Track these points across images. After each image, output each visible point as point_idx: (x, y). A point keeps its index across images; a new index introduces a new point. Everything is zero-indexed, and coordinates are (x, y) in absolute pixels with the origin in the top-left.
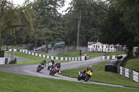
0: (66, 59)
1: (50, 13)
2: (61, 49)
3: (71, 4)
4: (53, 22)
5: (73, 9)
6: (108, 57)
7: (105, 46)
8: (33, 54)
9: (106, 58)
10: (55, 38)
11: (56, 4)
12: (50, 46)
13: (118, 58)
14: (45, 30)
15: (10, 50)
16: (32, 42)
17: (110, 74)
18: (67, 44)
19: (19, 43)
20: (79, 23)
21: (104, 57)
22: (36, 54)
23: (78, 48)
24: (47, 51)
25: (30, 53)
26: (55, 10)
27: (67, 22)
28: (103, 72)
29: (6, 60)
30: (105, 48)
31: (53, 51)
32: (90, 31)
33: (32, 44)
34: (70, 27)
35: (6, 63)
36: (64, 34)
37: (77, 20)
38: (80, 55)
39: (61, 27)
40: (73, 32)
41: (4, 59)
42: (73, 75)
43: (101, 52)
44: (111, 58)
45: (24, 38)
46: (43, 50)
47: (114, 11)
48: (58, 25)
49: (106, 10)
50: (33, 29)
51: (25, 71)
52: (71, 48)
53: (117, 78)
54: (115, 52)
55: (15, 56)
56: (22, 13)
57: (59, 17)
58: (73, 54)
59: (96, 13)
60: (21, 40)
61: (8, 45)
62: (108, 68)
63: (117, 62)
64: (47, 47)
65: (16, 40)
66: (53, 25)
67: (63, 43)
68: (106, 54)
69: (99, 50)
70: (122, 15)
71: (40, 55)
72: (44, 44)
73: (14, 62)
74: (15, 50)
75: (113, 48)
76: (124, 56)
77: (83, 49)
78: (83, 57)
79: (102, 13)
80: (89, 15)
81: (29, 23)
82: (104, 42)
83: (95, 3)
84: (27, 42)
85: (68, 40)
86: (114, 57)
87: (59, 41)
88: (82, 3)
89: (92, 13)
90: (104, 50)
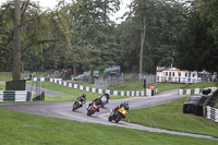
0: (122, 93)
1: (97, 21)
2: (115, 77)
3: (130, 7)
4: (101, 34)
5: (133, 15)
6: (188, 91)
7: (183, 73)
8: (70, 85)
9: (184, 92)
10: (105, 60)
11: (106, 7)
12: (96, 72)
13: (204, 92)
14: (90, 48)
15: (35, 79)
16: (69, 67)
17: (190, 117)
18: (124, 70)
19: (48, 68)
20: (143, 36)
21: (181, 91)
22: (76, 86)
23: (141, 76)
24: (92, 80)
25: (65, 84)
26: (105, 17)
27: (125, 35)
28: (180, 114)
29: (29, 95)
30: (183, 76)
31: (101, 80)
32: (160, 50)
33: (70, 69)
34: (128, 43)
35: (28, 99)
36: (119, 54)
37: (139, 32)
38: (145, 87)
39: (115, 43)
40: (133, 51)
41: (25, 92)
42: (133, 120)
43: (177, 83)
44: (192, 93)
45: (57, 60)
46: (85, 79)
47: (198, 18)
48: (109, 40)
49: (185, 16)
50: (70, 46)
51: (57, 111)
52: (130, 76)
53: (201, 123)
54: (199, 84)
55: (42, 89)
56: (54, 21)
57: (112, 28)
58: (133, 85)
59: (169, 22)
60: (52, 63)
61: (31, 71)
62: (188, 109)
63: (203, 100)
64: (92, 74)
65: (45, 63)
66: (101, 41)
67: (118, 68)
68: (184, 86)
69: (174, 80)
70: (210, 25)
71: (81, 88)
72: (87, 69)
73: (40, 98)
74: (43, 79)
75: (196, 77)
76: (214, 89)
77: (149, 78)
78: (149, 91)
79: (179, 21)
80: (159, 24)
81: (64, 37)
82: (182, 68)
83: (168, 5)
84: (61, 67)
85: (126, 64)
86: (197, 91)
87: (111, 65)
88: (148, 5)
89: (163, 21)
90: (182, 80)
